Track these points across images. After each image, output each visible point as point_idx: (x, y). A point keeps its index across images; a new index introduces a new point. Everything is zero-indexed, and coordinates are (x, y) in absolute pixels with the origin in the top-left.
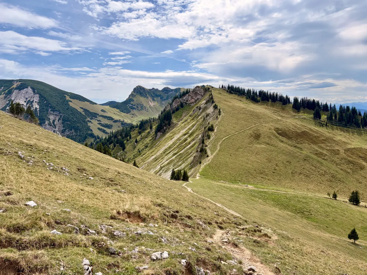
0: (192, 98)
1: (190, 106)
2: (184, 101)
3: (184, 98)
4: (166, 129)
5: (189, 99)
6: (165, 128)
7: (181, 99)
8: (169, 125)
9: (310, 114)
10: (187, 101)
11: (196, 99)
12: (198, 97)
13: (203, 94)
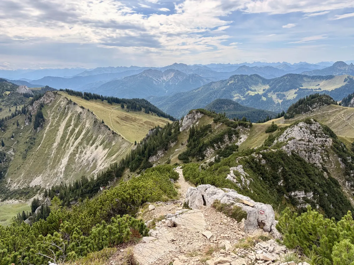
0: (47, 100)
1: (48, 105)
2: (42, 102)
3: (41, 100)
4: (43, 124)
5: (45, 101)
6: (41, 124)
7: (38, 101)
8: (44, 121)
9: (119, 105)
10: (44, 102)
11: (50, 100)
12: (51, 99)
13: (54, 96)
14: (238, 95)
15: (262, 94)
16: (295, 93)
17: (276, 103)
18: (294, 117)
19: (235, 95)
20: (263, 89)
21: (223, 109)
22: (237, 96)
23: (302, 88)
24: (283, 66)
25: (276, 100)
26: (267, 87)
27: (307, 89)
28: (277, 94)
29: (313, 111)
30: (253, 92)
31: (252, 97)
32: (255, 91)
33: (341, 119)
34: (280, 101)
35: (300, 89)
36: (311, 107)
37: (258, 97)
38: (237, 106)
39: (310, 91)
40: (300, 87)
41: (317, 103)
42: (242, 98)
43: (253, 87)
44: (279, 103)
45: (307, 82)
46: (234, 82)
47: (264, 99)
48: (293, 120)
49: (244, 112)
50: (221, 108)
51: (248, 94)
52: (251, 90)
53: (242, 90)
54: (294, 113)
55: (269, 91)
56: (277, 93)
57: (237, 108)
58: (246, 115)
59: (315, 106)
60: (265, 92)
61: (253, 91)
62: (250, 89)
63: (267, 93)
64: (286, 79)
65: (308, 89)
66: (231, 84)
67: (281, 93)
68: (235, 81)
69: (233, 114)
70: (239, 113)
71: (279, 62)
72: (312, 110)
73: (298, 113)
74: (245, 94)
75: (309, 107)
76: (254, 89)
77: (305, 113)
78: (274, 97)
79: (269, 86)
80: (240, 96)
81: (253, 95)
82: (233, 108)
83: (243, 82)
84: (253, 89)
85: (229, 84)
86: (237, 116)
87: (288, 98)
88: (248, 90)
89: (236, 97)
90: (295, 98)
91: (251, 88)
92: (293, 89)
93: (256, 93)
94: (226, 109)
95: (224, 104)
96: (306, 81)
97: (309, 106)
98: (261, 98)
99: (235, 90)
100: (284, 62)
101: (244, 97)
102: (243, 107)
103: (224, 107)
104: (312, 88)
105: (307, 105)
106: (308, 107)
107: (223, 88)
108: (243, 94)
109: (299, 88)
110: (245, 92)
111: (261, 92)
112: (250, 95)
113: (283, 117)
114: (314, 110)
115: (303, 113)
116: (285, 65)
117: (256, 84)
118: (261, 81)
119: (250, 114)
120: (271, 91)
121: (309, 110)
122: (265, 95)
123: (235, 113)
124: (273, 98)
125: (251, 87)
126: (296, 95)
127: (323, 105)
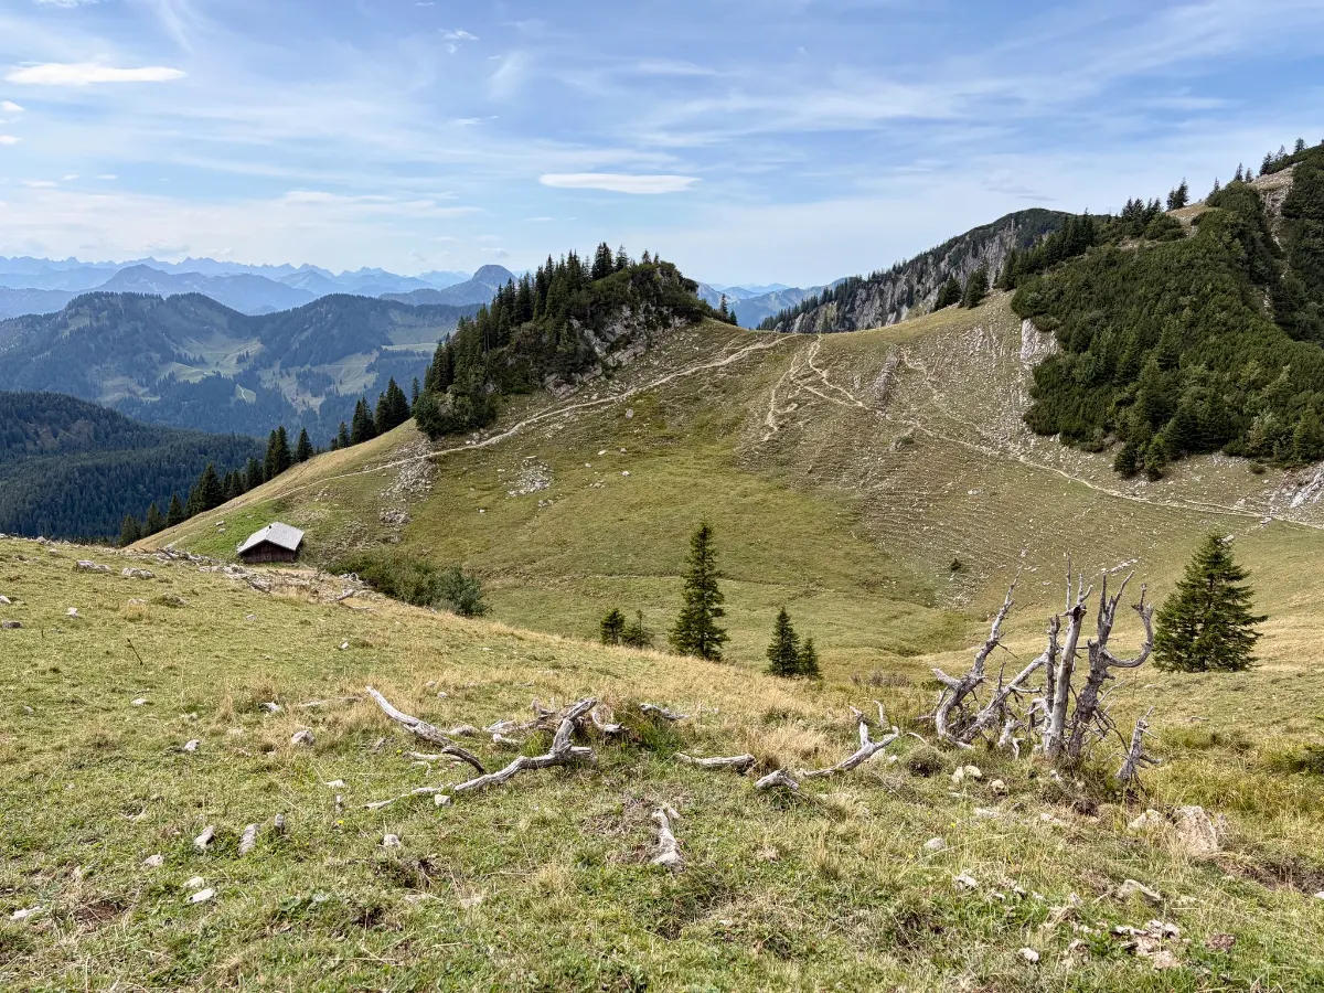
14: (119, 381)
15: (234, 376)
16: (370, 369)
17: (299, 412)
18: (494, 417)
19: (109, 383)
20: (238, 354)
21: (30, 446)
22: (116, 389)
23: (390, 348)
24: (304, 278)
25: (300, 399)
26: (254, 347)
27: (407, 353)
28: (298, 376)
29: (615, 369)
30: (194, 370)
31: (189, 389)
32: (202, 362)
33: (827, 403)
34: (316, 403)
35: (385, 354)
36: (597, 334)
37: (217, 388)
38: (110, 426)
39: (422, 361)
40: (384, 347)
41: (632, 309)
42: (144, 395)
43: (190, 350)
44: (311, 411)
45: (405, 326)
46: (95, 324)
47: (246, 395)
48: (494, 440)
49: (150, 452)
50: (22, 442)
51: (172, 376)
52: (180, 359)
53: (140, 358)
54: (491, 388)
55: (264, 361)
56: (298, 369)
57: (112, 436)
58: (165, 465)
59: (619, 329)
60: (246, 366)
61: (192, 363)
62: (180, 355)
63: (258, 373)
64: (328, 313)
65: (412, 354)
66: (80, 331)
67: (314, 370)
68: (98, 320)
69: (90, 463)
70: (125, 458)
71: (288, 264)
72: (610, 361)
73: (521, 384)
74: (155, 377)
75: (589, 333)
76: (198, 357)
77: (570, 381)
78: (289, 387)
79: (259, 345)
80: (134, 387)
81: (196, 379)
82: (92, 434)
83: (140, 325)
84: (191, 356)
85: (67, 333)
86: (113, 474)
87: (344, 390)
88: (169, 358)
89: (112, 391)
90: (370, 386)
91: (183, 351)
92: (359, 354)
93: (209, 373)
94: (50, 443)
95: (38, 418)
96: (401, 326)
97: (586, 326)
98: (233, 392)
99: (103, 361)
100: (306, 265)
101: (154, 392)
102: (144, 429)
103: (36, 433)
104: (427, 350)
105: (576, 323)
106: (582, 337)
107: (41, 350)
108: (148, 380)
109: (379, 349)
110: (154, 367)
111: (229, 370)
112: (181, 380)
113: (411, 423)
114: (617, 355)
115: (558, 385)
116: (312, 273)
117: (203, 335)
118: (222, 320)
119: (185, 462)
120: (271, 366)
121: (591, 359)
122: (249, 379)
123: (100, 461)
124: (285, 390)
125: (183, 347)
126: (372, 378)
127: (667, 325)
